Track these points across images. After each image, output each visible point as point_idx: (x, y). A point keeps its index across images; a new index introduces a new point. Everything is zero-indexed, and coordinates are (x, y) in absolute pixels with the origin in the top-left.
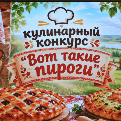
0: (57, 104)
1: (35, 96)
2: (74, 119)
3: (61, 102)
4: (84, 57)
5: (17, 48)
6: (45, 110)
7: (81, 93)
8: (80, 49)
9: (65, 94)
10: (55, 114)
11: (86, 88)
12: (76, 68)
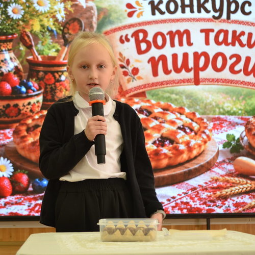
0: (193, 134)
1: (151, 116)
2: (226, 163)
3: (202, 130)
4: (244, 39)
5: (110, 15)
6: (171, 146)
7: (240, 112)
8: (236, 22)
9: (208, 114)
10: (190, 153)
11: (250, 102)
12: (230, 62)
